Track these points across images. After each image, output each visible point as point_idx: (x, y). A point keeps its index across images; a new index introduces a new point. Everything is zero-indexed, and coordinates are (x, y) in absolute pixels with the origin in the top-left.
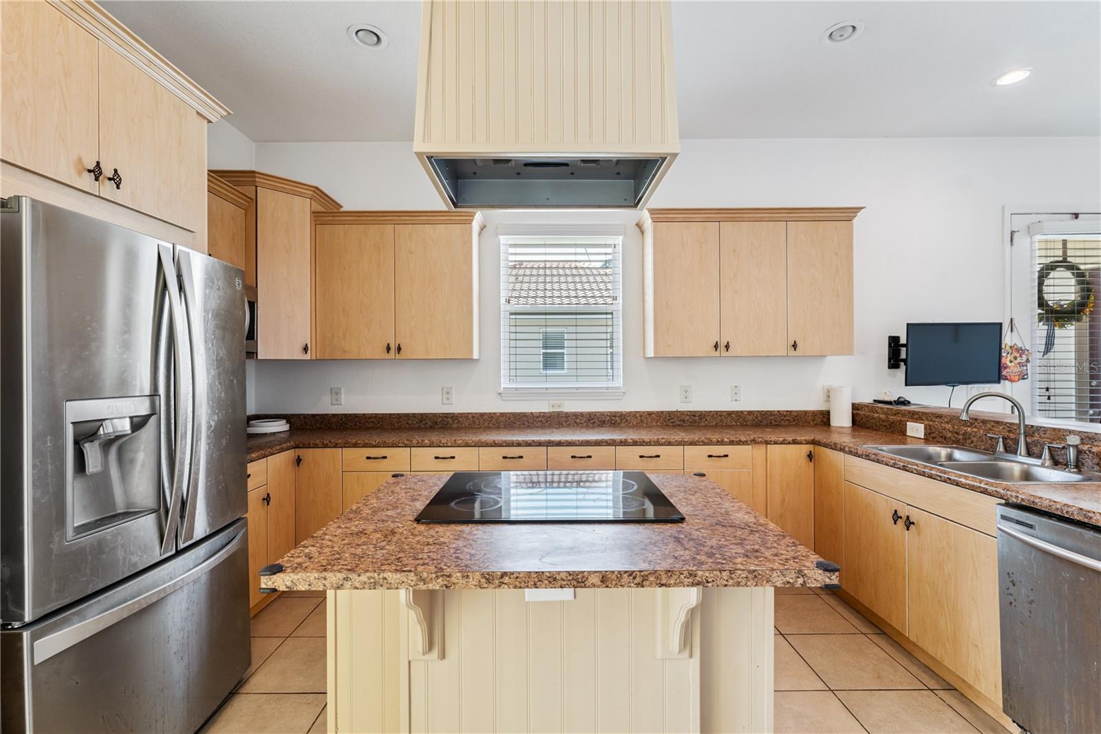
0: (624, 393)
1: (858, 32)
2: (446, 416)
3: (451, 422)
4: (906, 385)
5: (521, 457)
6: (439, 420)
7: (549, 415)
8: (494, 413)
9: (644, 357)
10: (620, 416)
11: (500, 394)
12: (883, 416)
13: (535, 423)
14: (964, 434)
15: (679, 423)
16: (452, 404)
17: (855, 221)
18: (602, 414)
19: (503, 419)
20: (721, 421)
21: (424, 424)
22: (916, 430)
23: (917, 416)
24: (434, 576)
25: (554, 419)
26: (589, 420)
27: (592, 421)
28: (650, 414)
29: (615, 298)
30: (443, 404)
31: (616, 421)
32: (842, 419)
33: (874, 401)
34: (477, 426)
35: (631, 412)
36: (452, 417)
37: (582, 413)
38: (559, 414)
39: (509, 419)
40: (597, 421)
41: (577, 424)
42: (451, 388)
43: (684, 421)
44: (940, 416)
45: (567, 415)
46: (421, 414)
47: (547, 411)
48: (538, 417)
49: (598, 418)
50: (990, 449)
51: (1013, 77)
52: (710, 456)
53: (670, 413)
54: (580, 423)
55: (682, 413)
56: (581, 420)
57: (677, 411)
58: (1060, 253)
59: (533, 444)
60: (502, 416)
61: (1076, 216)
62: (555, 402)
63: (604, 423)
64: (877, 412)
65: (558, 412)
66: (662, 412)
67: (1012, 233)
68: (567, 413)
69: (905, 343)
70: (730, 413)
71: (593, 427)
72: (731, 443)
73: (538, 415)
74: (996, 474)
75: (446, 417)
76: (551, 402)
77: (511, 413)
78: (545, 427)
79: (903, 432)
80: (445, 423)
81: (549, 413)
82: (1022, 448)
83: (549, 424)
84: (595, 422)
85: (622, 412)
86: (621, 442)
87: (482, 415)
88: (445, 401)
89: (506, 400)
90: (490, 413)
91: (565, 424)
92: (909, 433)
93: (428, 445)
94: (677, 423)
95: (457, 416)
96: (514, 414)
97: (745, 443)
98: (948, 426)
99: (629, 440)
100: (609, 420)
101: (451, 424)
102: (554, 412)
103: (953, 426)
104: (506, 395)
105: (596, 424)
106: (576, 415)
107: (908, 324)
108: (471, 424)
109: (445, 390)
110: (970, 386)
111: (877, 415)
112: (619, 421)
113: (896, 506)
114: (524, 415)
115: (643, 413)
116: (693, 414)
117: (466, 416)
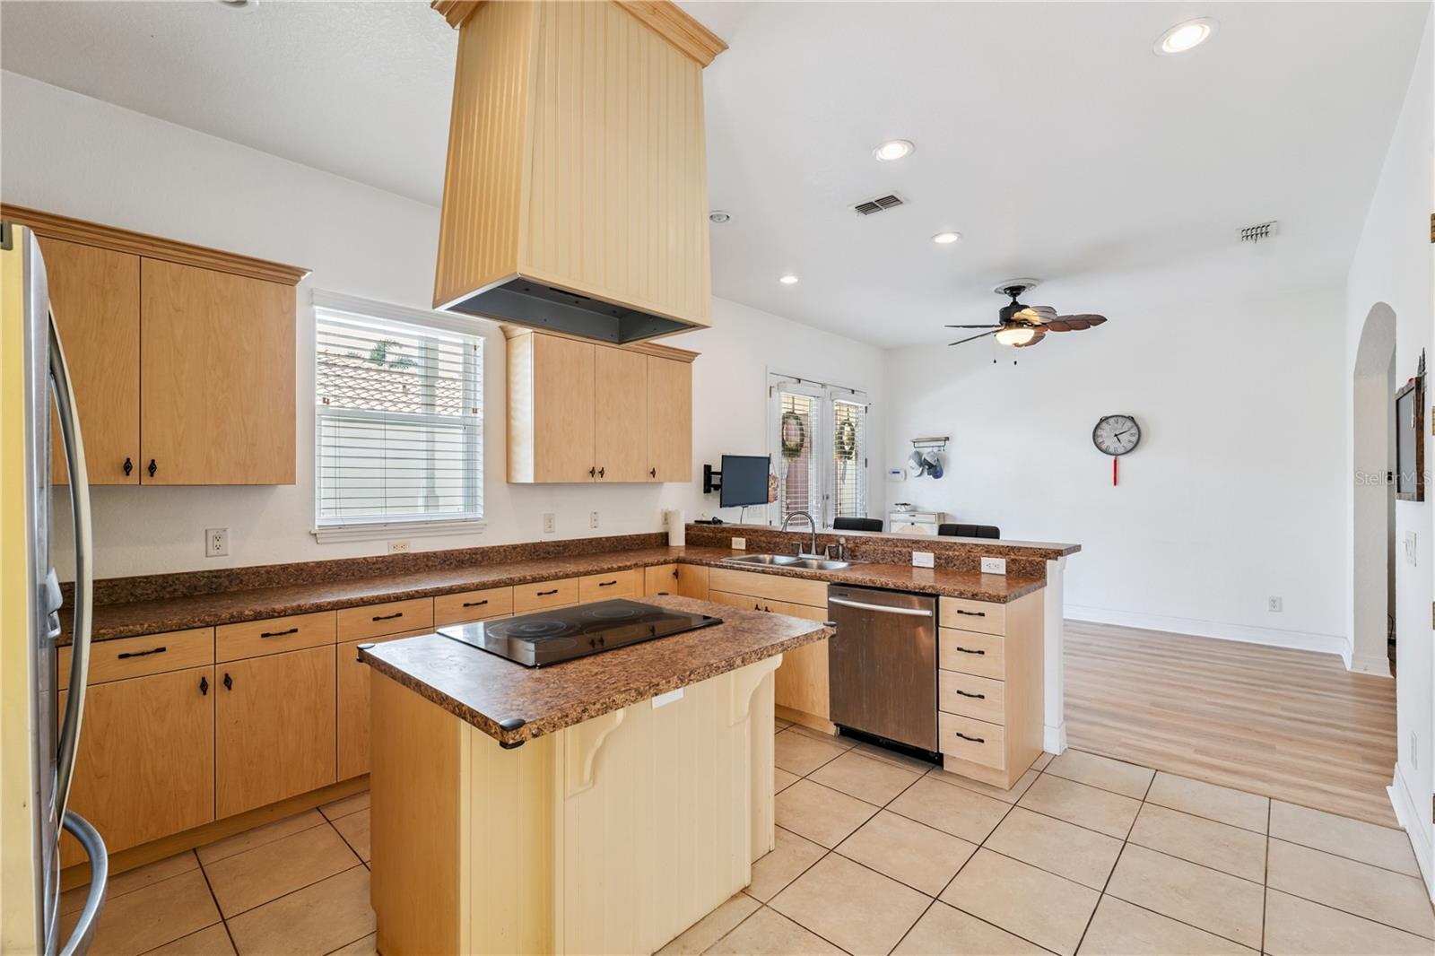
0: (485, 525)
1: (730, 221)
2: (217, 574)
3: (227, 583)
4: (721, 507)
5: (400, 615)
6: (203, 583)
7: (390, 559)
8: (304, 563)
9: (508, 482)
10: (482, 553)
11: (315, 534)
12: (711, 534)
13: (370, 571)
14: (775, 543)
15: (544, 555)
16: (226, 555)
17: (694, 363)
18: (461, 552)
19: (320, 571)
20: (583, 549)
21: (169, 592)
22: (739, 543)
23: (739, 532)
24: (648, 688)
25: (397, 563)
26: (445, 561)
27: (448, 563)
28: (515, 547)
29: (475, 411)
30: (207, 556)
31: (477, 560)
32: (678, 540)
33: (696, 521)
34: (274, 585)
35: (494, 547)
36: (228, 576)
37: (435, 553)
38: (404, 556)
39: (330, 570)
40: (455, 562)
41: (429, 568)
42: (225, 530)
43: (549, 553)
44: (756, 531)
45: (416, 557)
46: (163, 576)
47: (387, 554)
48: (374, 564)
49: (455, 558)
50: (794, 553)
51: (789, 280)
52: (601, 585)
53: (535, 545)
54: (432, 566)
55: (547, 544)
56: (434, 562)
57: (541, 543)
58: (791, 406)
59: (417, 595)
60: (319, 567)
61: (799, 380)
62: (396, 542)
63: (462, 563)
64: (705, 531)
65: (402, 554)
66: (527, 545)
67: (771, 388)
68: (415, 555)
69: (720, 471)
70: (591, 541)
71: (448, 570)
72: (620, 569)
73: (375, 560)
74: (804, 565)
75: (216, 577)
76: (392, 541)
77: (333, 561)
78: (385, 575)
79: (729, 546)
80: (214, 586)
81: (390, 556)
82: (814, 550)
83: (391, 571)
84: (451, 563)
85: (483, 548)
86: (520, 580)
87: (284, 568)
88: (211, 552)
89: (322, 544)
90: (298, 564)
91: (412, 570)
92: (733, 546)
93: (251, 618)
94: (543, 555)
95: (238, 574)
96: (338, 563)
97: (629, 568)
98: (763, 538)
99: (528, 578)
100: (468, 560)
101: (226, 587)
102: (397, 555)
103: (766, 537)
104: (323, 535)
105: (453, 566)
106: (427, 556)
107: (723, 456)
108: (264, 584)
109: (210, 535)
110: (755, 506)
111: (705, 534)
112: (480, 559)
113: (755, 601)
114: (354, 562)
115: (508, 546)
116: (557, 544)
117: (255, 571)
